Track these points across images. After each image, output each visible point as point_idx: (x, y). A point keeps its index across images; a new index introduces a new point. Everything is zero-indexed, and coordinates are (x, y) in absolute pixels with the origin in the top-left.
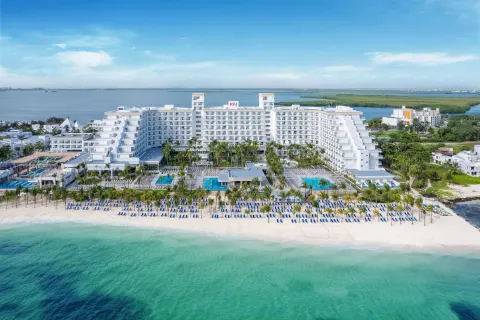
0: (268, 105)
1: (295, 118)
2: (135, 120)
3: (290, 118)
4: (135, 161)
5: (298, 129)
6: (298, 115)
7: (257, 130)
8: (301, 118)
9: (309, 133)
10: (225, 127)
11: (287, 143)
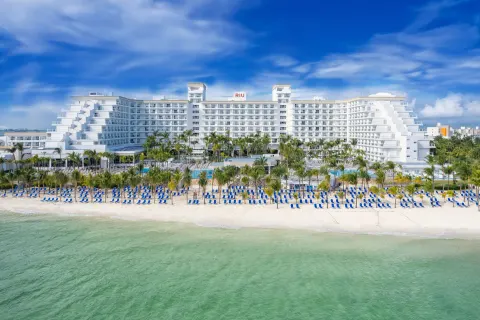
0: (283, 97)
1: (317, 111)
2: (109, 105)
3: (310, 111)
4: (101, 149)
5: (320, 124)
6: (320, 107)
7: (269, 125)
8: (324, 111)
9: (334, 130)
10: (229, 123)
11: (307, 141)
